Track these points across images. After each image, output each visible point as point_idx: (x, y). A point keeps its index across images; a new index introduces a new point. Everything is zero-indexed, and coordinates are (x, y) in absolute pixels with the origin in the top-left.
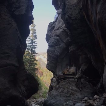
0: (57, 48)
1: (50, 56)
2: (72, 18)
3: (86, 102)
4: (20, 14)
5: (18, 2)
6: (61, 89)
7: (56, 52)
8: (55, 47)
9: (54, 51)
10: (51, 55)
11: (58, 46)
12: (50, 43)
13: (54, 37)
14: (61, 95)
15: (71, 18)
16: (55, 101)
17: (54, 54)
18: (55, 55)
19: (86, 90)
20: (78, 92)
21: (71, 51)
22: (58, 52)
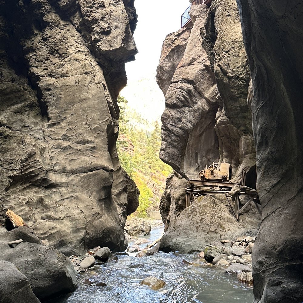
0: (187, 112)
1: (170, 131)
2: (229, 75)
3: (247, 245)
4: (112, 49)
5: (105, 19)
6: (198, 215)
7: (183, 120)
8: (183, 109)
9: (180, 120)
10: (172, 128)
11: (189, 107)
12: (169, 98)
13: (180, 85)
14: (197, 227)
15: (227, 73)
16: (185, 239)
17: (179, 126)
18: (180, 128)
19: (250, 219)
20: (232, 223)
21: (220, 121)
22: (190, 122)
